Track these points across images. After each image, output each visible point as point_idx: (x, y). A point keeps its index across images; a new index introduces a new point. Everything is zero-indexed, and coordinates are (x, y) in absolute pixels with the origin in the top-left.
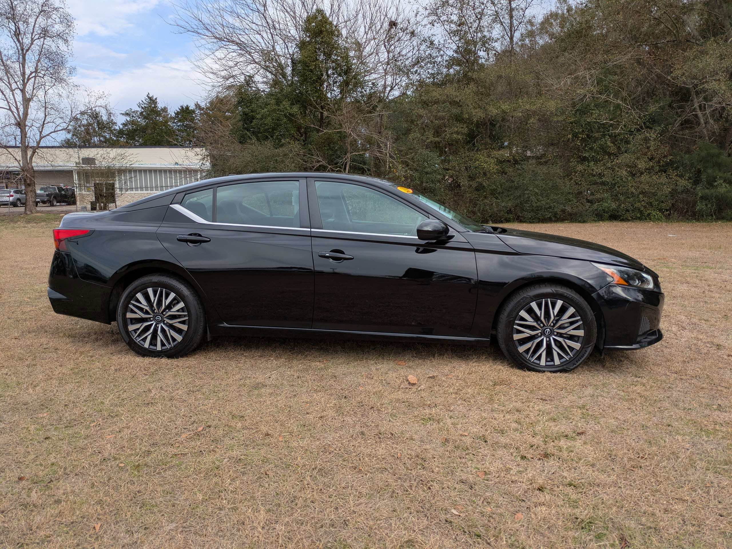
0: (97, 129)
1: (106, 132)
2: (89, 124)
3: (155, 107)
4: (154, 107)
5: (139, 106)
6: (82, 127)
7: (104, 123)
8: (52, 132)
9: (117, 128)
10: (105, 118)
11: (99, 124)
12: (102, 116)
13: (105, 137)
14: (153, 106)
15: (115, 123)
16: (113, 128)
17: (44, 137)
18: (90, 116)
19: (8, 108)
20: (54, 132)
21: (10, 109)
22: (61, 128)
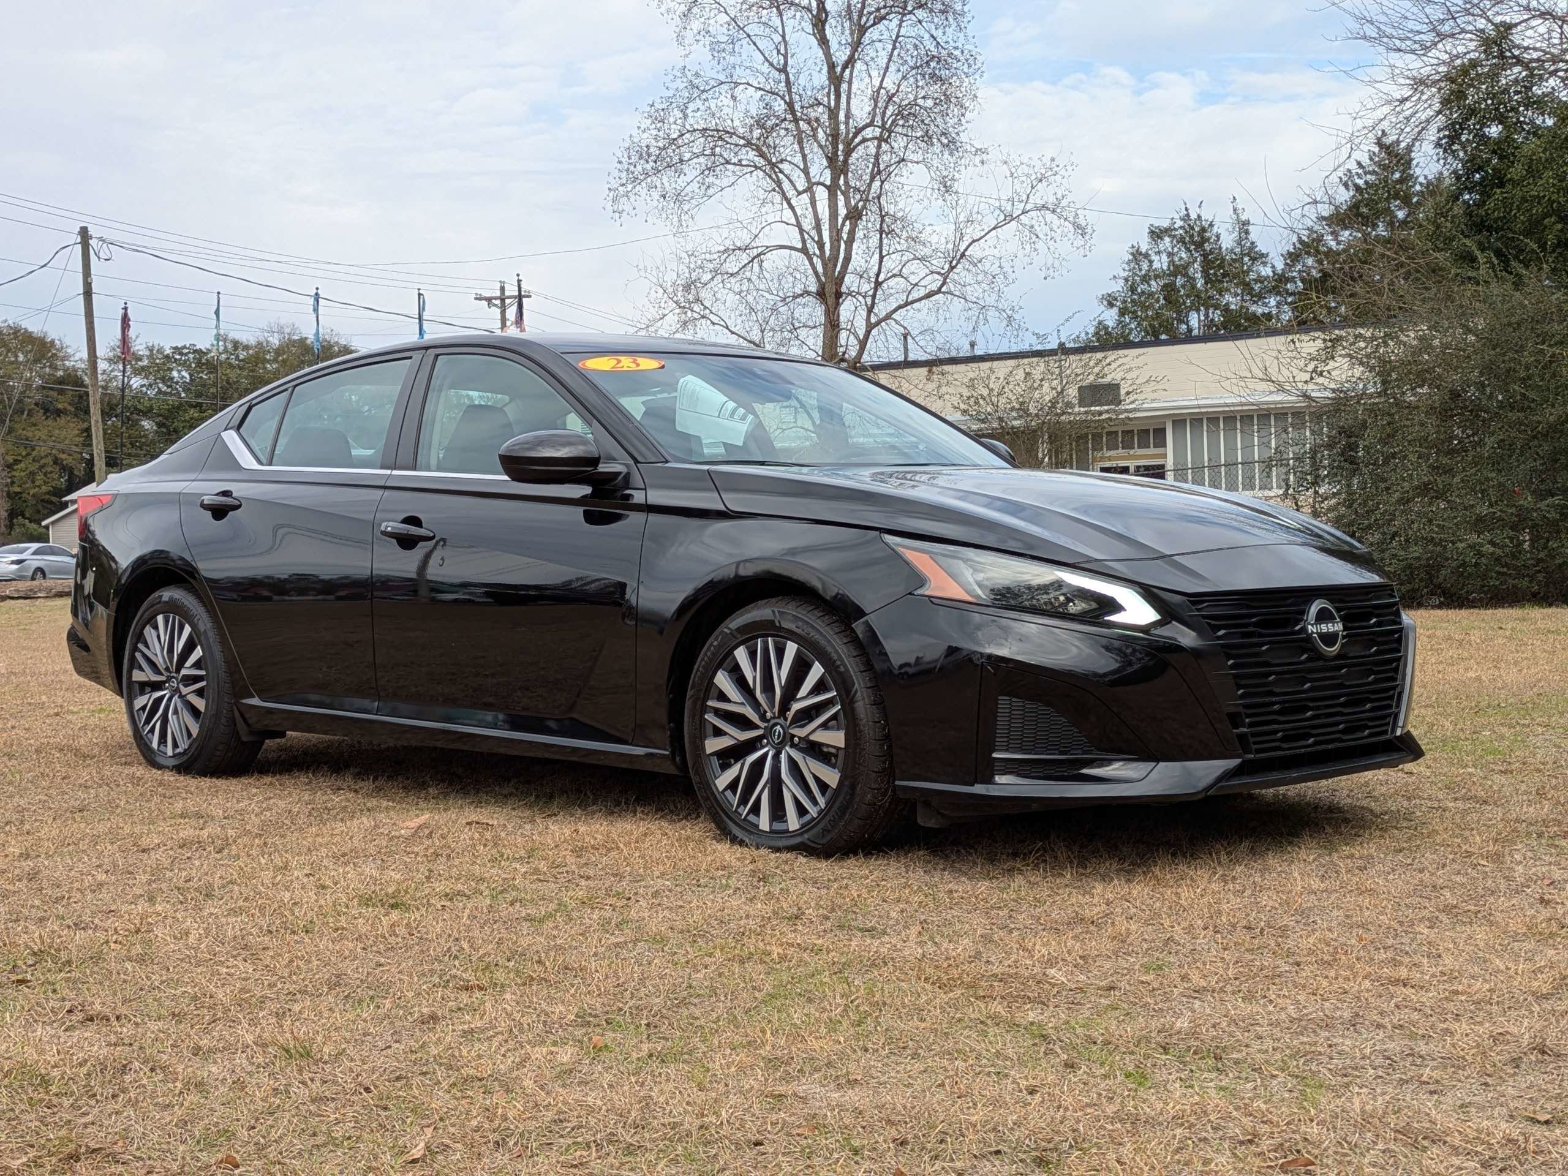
0: (1200, 283)
1: (1228, 290)
2: (1178, 270)
3: (1406, 179)
4: (1401, 181)
5: (1346, 185)
6: (1153, 283)
7: (1223, 260)
8: (900, 307)
9: (1266, 271)
10: (1228, 241)
11: (1207, 264)
12: (1218, 236)
13: (1226, 309)
14: (1397, 175)
15: (1262, 255)
16: (1253, 276)
17: (878, 323)
18: (1182, 240)
19: (800, 246)
20: (907, 304)
21: (804, 250)
22: (922, 292)
